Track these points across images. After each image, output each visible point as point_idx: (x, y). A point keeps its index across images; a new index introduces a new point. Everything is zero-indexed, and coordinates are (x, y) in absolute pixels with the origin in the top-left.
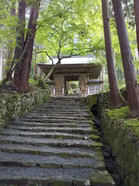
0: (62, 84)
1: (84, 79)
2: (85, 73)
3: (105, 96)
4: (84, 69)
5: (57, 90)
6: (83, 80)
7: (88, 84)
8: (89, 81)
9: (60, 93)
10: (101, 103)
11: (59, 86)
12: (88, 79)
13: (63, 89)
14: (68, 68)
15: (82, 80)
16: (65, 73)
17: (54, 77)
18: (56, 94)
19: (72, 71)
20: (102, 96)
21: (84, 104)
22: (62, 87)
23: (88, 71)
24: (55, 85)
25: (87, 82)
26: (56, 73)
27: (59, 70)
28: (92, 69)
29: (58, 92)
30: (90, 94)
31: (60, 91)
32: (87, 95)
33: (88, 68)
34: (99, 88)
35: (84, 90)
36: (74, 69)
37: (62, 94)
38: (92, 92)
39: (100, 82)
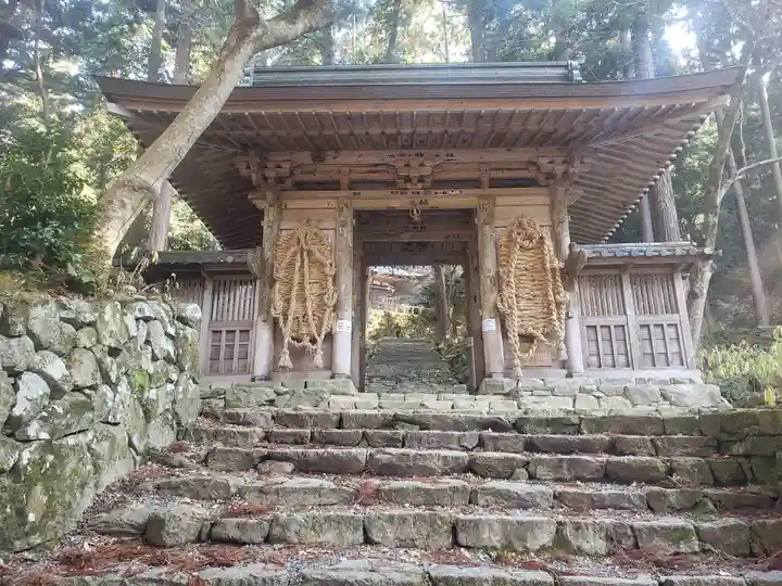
0: (335, 278)
1: (530, 239)
2: (530, 183)
5: (286, 330)
6: (524, 249)
8: (572, 255)
9: (319, 360)
11: (302, 299)
12: (567, 241)
13: (344, 327)
14: (390, 142)
15: (511, 241)
16: (354, 185)
17: (260, 214)
18: (274, 365)
19: (426, 171)
22: (336, 308)
24: (273, 282)
25: (558, 264)
26: (280, 180)
27: (304, 157)
28: (596, 150)
29: (291, 347)
30: (588, 365)
31: (313, 341)
32: (570, 375)
33: (567, 143)
34: (665, 319)
35: (539, 334)
36: (443, 152)
37: (330, 364)
38: (610, 346)
39: (674, 267)
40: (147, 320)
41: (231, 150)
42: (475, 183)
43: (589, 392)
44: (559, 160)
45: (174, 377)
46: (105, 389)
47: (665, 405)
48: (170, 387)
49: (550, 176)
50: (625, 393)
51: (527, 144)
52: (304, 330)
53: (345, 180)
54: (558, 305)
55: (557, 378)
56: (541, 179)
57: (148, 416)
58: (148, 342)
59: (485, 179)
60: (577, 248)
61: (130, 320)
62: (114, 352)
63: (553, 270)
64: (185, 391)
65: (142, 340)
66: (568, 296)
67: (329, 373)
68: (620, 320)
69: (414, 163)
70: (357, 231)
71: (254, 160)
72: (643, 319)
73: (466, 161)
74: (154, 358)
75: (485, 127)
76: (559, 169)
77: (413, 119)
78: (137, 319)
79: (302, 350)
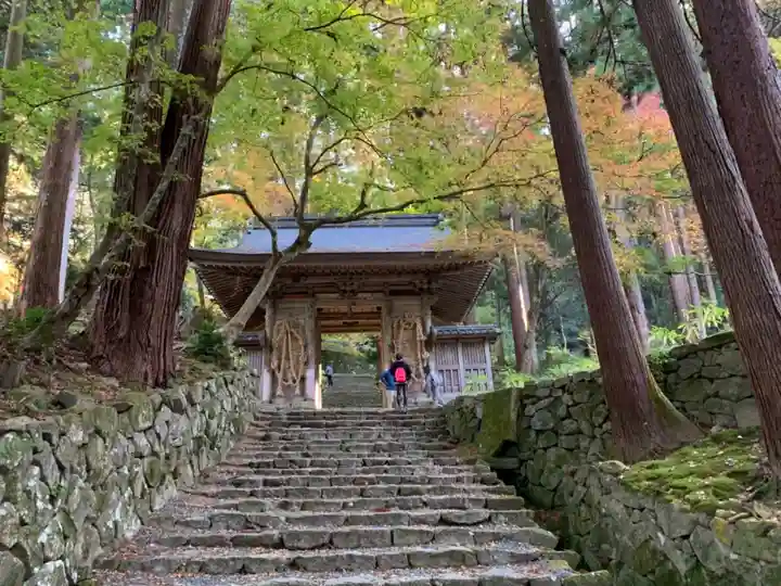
0: (305, 347)
1: (410, 324)
2: (411, 293)
3: (558, 399)
4: (405, 279)
5: (280, 376)
6: (406, 330)
7: (429, 343)
8: (431, 333)
9: (297, 391)
10: (539, 432)
11: (288, 358)
12: (429, 324)
13: (310, 373)
14: (335, 274)
15: (399, 327)
18: (273, 395)
19: (355, 287)
20: (540, 399)
21: (445, 444)
22: (306, 363)
23: (425, 287)
24: (271, 350)
25: (424, 338)
28: (445, 276)
29: (283, 386)
31: (294, 381)
34: (479, 366)
37: (303, 393)
38: (450, 380)
39: (484, 339)
44: (425, 281)
49: (421, 289)
51: (408, 273)
52: (289, 376)
54: (423, 360)
55: (422, 399)
56: (416, 291)
59: (388, 291)
60: (434, 329)
63: (421, 341)
66: (429, 355)
67: (302, 398)
68: (456, 367)
72: (468, 366)
73: (376, 281)
79: (289, 386)
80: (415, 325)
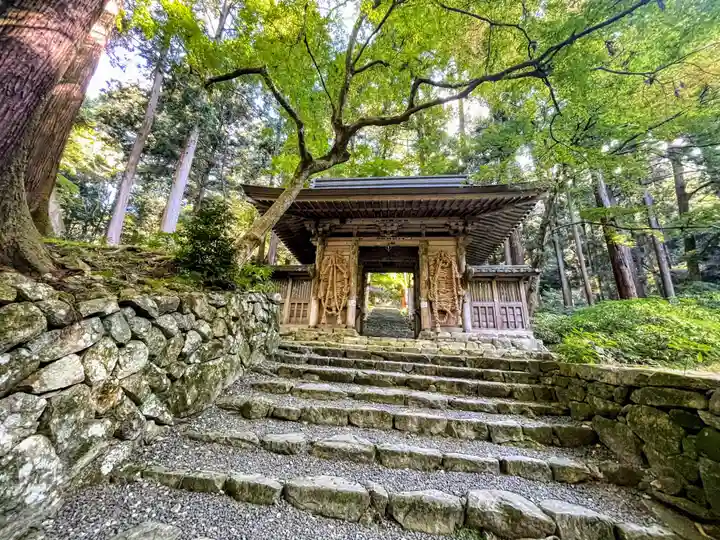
0: (349, 279)
1: (446, 263)
2: (446, 234)
4: (441, 222)
5: (325, 305)
6: (442, 268)
7: (465, 280)
9: (339, 321)
11: (332, 289)
12: (464, 263)
13: (352, 303)
14: (377, 214)
15: (435, 264)
16: (360, 234)
17: (315, 248)
19: (395, 228)
22: (348, 294)
24: (319, 281)
25: (459, 276)
26: (325, 232)
27: (337, 222)
28: (480, 219)
29: (327, 314)
30: (474, 327)
31: (337, 311)
32: (464, 331)
33: (464, 216)
34: (514, 304)
35: (448, 310)
36: (403, 219)
37: (345, 322)
38: (486, 318)
39: (520, 278)
40: (253, 303)
41: (302, 218)
42: (418, 234)
43: (474, 341)
44: (460, 223)
45: (266, 329)
46: (230, 337)
47: (513, 349)
48: (264, 334)
49: (456, 231)
50: (493, 342)
51: (444, 216)
52: (333, 305)
53: (355, 232)
54: (459, 296)
55: (458, 333)
56: (451, 232)
57: (252, 349)
58: (253, 313)
59: (424, 232)
60: (469, 268)
61: (244, 303)
62: (235, 319)
63: (457, 279)
64: (272, 335)
65: (250, 312)
66: (464, 292)
67: (344, 326)
68: (491, 304)
69: (389, 224)
70: (361, 256)
71: (313, 223)
72: (503, 304)
73: (414, 223)
74: (256, 321)
75: (423, 207)
76: (461, 228)
77: (388, 204)
78: (248, 302)
79: (333, 315)
80: (451, 265)
